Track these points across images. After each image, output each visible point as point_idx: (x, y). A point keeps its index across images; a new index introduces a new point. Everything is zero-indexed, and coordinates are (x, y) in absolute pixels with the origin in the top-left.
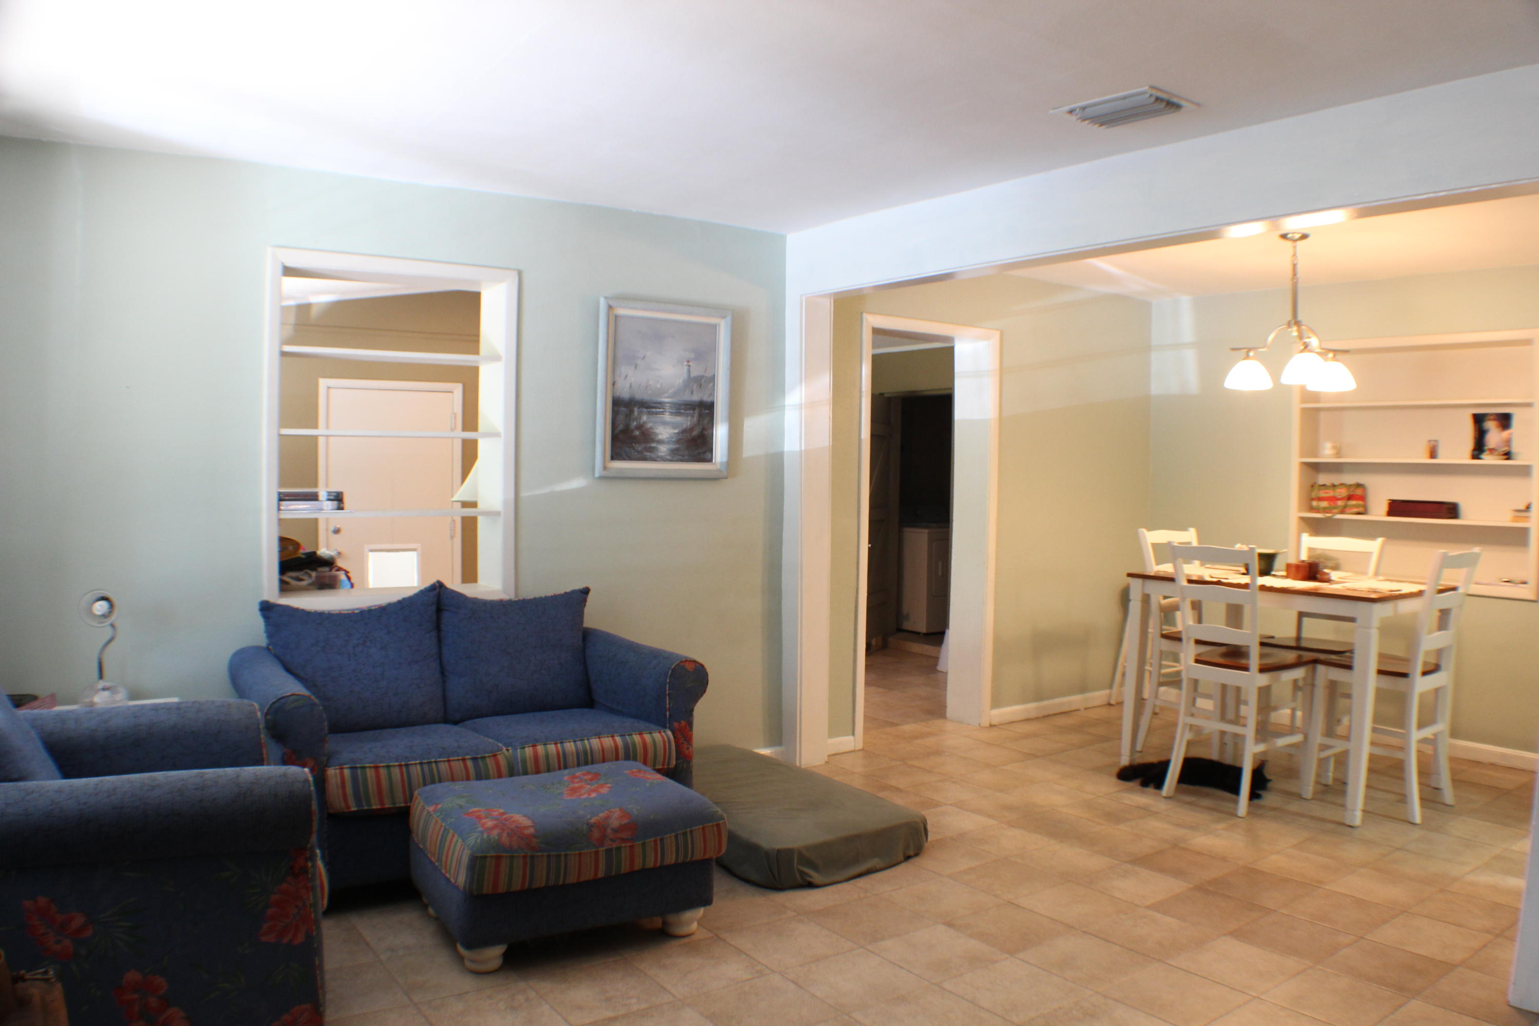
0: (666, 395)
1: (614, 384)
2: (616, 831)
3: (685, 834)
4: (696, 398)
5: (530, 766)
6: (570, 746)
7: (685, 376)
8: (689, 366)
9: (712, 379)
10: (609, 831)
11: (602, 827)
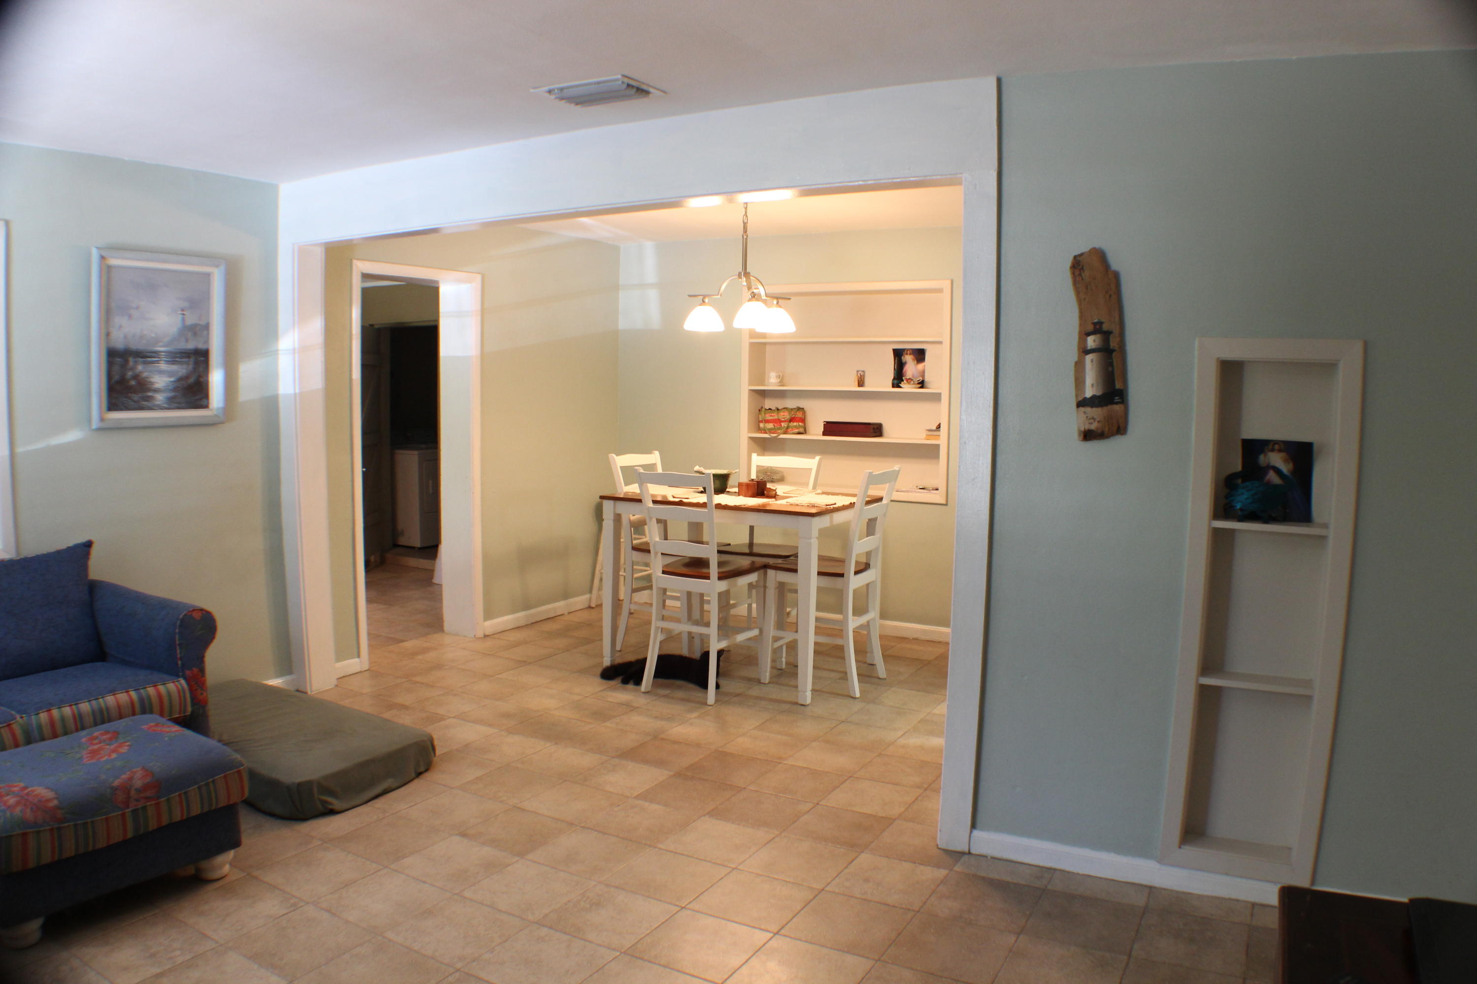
0: (161, 344)
1: (108, 335)
2: (139, 791)
3: (207, 784)
4: (191, 346)
5: (47, 731)
6: (85, 707)
7: (179, 324)
8: (184, 314)
9: (207, 327)
10: (133, 792)
11: (126, 788)
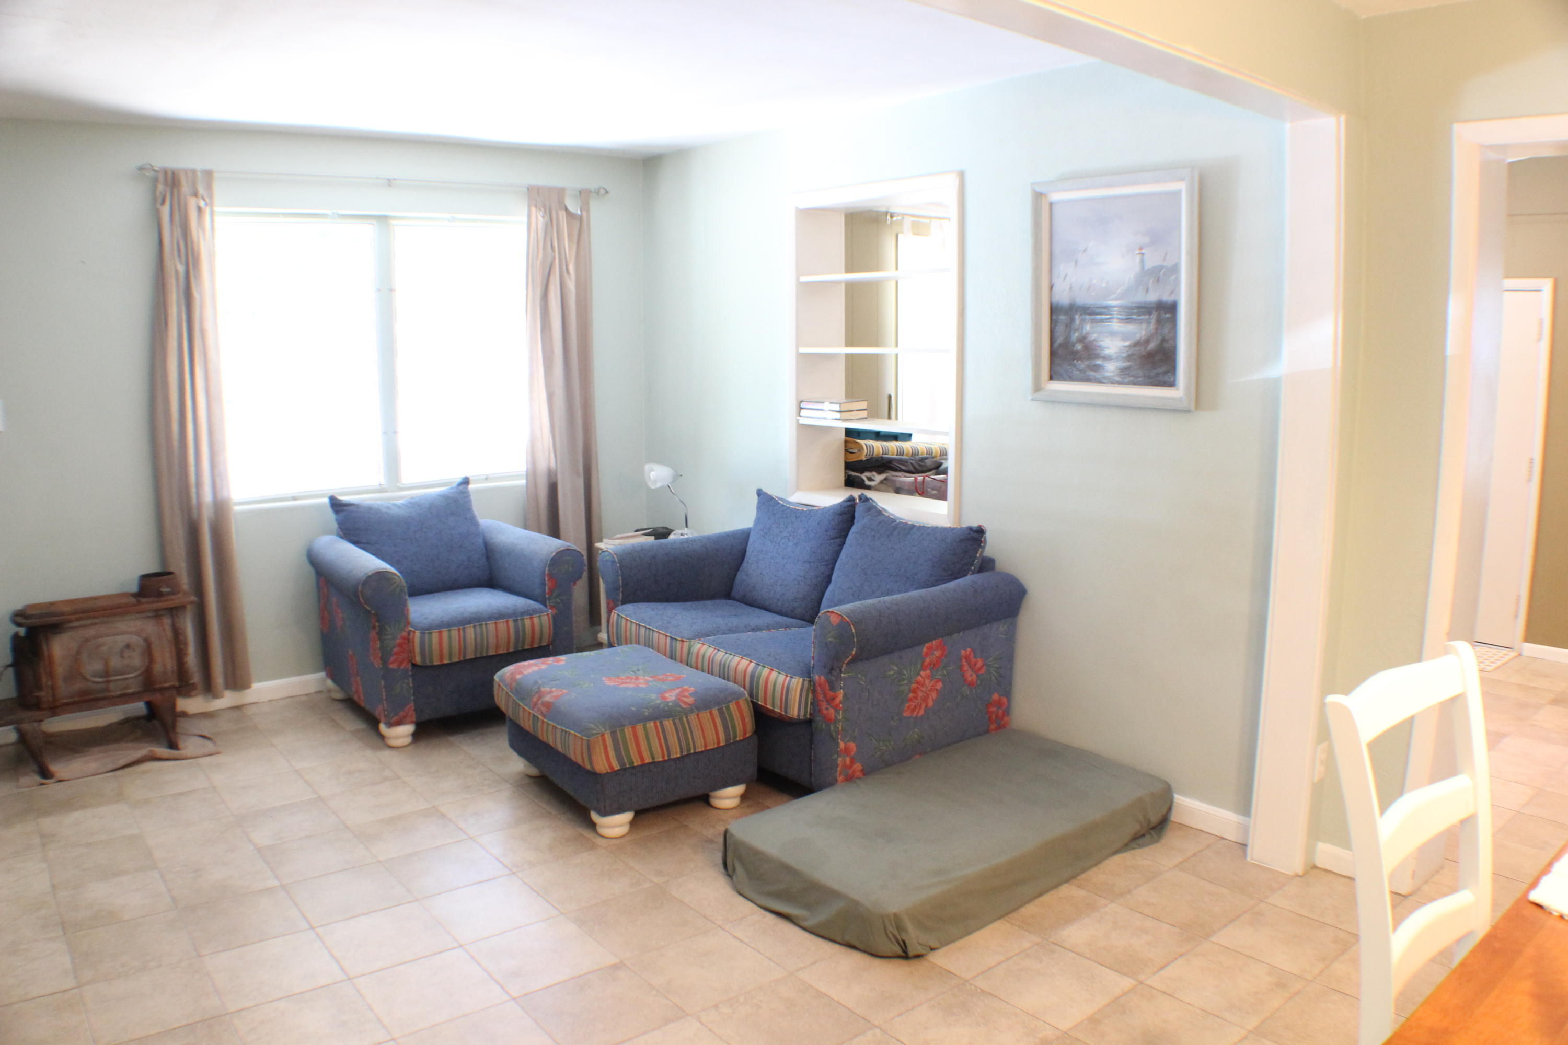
0: (1113, 296)
1: (1051, 287)
4: (1152, 297)
7: (1137, 268)
8: (1143, 254)
9: (1175, 269)
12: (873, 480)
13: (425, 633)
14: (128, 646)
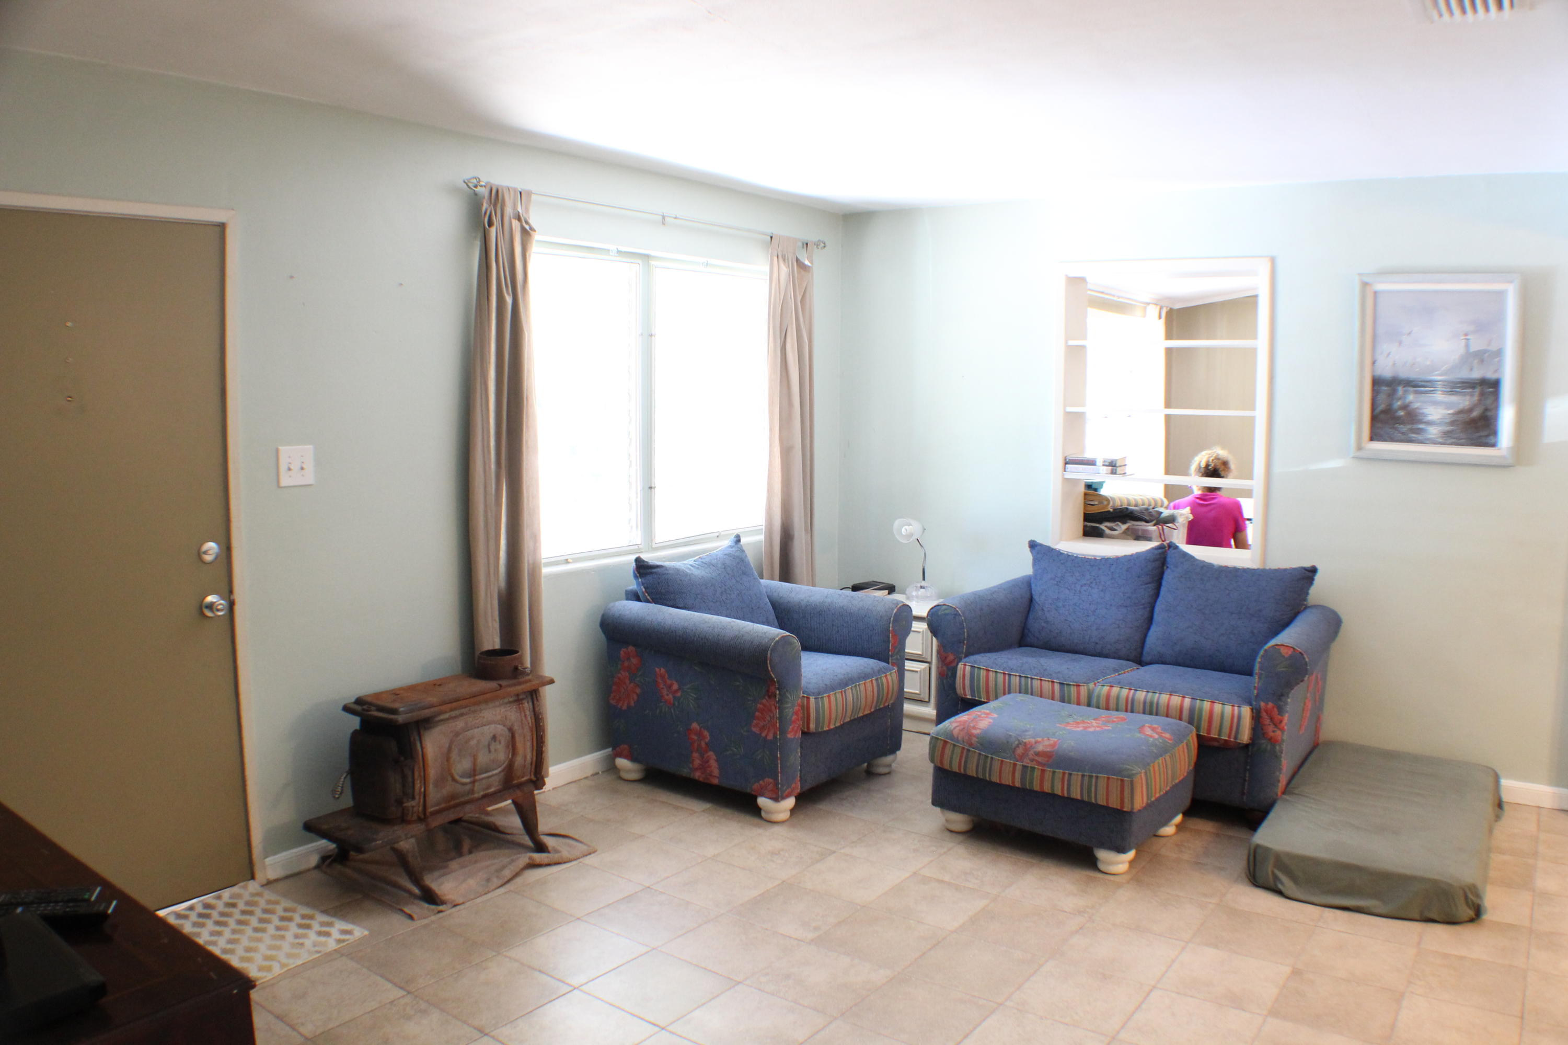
0: (1438, 372)
1: (1374, 363)
2: (1038, 754)
3: (1091, 777)
4: (1476, 374)
7: (1462, 350)
8: (1468, 339)
9: (1499, 353)
10: (1031, 753)
11: (1027, 747)
12: (1115, 530)
13: (818, 698)
14: (494, 738)
